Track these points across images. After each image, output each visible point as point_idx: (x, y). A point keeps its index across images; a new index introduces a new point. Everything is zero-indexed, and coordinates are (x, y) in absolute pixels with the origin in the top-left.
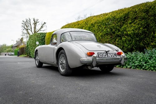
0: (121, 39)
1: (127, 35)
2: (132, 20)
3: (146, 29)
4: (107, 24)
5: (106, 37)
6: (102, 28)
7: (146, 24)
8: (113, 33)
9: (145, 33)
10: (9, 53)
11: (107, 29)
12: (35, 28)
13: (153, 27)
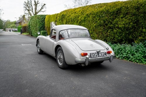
0: (113, 30)
1: (118, 28)
2: (124, 15)
3: (135, 24)
4: (101, 16)
5: (99, 28)
6: (96, 19)
7: (136, 20)
8: (105, 24)
9: (134, 27)
10: (13, 29)
11: (100, 21)
13: (142, 23)
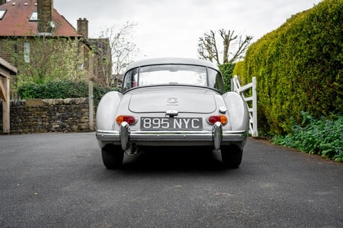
5: (311, 69)
8: (324, 56)
12: (226, 52)
